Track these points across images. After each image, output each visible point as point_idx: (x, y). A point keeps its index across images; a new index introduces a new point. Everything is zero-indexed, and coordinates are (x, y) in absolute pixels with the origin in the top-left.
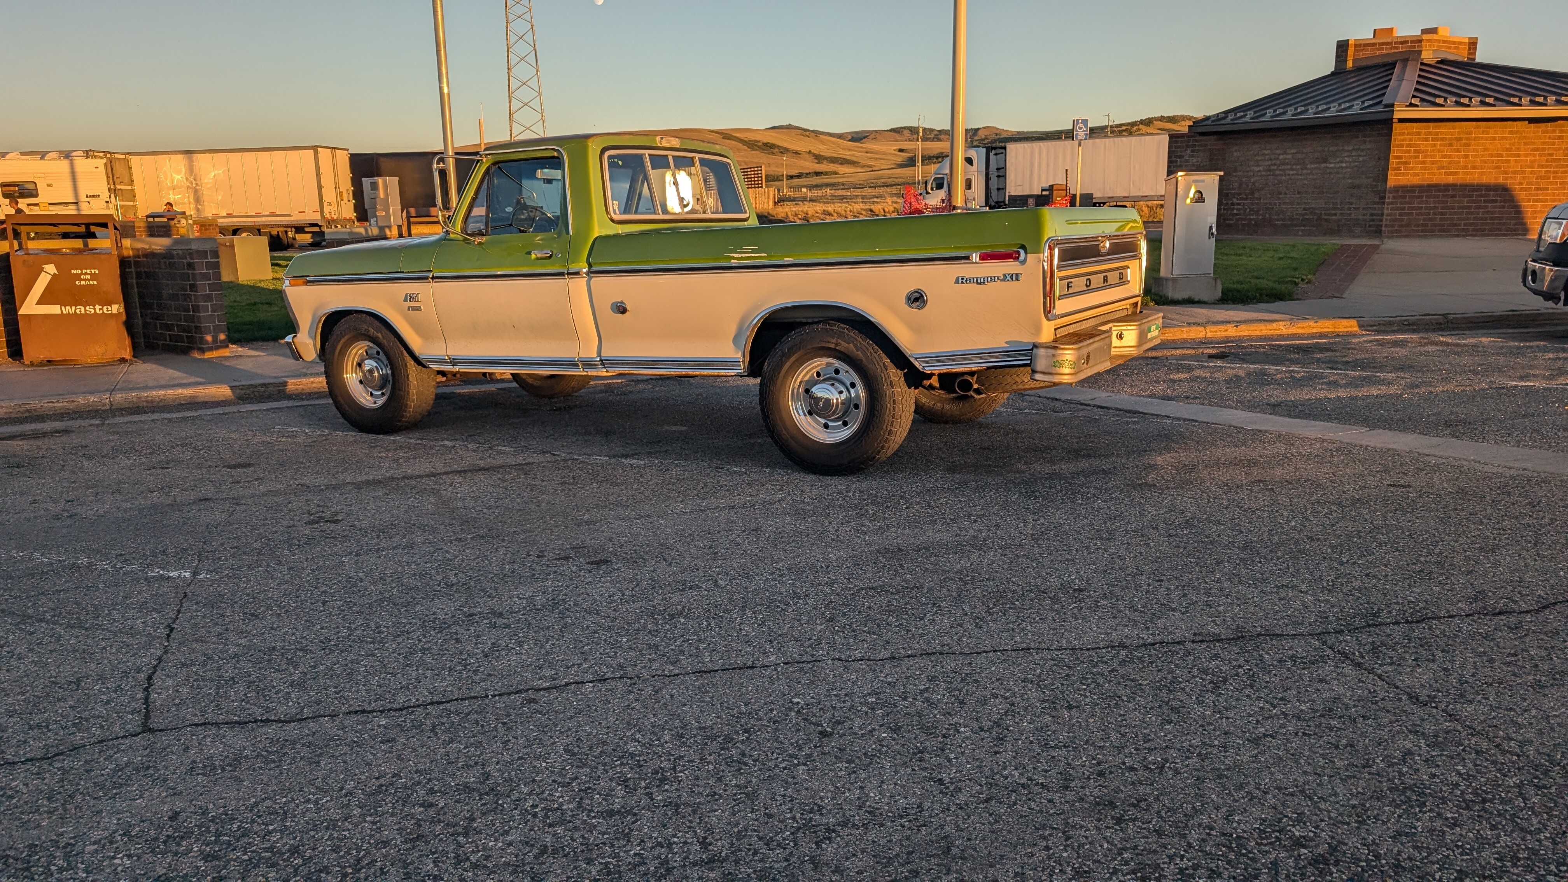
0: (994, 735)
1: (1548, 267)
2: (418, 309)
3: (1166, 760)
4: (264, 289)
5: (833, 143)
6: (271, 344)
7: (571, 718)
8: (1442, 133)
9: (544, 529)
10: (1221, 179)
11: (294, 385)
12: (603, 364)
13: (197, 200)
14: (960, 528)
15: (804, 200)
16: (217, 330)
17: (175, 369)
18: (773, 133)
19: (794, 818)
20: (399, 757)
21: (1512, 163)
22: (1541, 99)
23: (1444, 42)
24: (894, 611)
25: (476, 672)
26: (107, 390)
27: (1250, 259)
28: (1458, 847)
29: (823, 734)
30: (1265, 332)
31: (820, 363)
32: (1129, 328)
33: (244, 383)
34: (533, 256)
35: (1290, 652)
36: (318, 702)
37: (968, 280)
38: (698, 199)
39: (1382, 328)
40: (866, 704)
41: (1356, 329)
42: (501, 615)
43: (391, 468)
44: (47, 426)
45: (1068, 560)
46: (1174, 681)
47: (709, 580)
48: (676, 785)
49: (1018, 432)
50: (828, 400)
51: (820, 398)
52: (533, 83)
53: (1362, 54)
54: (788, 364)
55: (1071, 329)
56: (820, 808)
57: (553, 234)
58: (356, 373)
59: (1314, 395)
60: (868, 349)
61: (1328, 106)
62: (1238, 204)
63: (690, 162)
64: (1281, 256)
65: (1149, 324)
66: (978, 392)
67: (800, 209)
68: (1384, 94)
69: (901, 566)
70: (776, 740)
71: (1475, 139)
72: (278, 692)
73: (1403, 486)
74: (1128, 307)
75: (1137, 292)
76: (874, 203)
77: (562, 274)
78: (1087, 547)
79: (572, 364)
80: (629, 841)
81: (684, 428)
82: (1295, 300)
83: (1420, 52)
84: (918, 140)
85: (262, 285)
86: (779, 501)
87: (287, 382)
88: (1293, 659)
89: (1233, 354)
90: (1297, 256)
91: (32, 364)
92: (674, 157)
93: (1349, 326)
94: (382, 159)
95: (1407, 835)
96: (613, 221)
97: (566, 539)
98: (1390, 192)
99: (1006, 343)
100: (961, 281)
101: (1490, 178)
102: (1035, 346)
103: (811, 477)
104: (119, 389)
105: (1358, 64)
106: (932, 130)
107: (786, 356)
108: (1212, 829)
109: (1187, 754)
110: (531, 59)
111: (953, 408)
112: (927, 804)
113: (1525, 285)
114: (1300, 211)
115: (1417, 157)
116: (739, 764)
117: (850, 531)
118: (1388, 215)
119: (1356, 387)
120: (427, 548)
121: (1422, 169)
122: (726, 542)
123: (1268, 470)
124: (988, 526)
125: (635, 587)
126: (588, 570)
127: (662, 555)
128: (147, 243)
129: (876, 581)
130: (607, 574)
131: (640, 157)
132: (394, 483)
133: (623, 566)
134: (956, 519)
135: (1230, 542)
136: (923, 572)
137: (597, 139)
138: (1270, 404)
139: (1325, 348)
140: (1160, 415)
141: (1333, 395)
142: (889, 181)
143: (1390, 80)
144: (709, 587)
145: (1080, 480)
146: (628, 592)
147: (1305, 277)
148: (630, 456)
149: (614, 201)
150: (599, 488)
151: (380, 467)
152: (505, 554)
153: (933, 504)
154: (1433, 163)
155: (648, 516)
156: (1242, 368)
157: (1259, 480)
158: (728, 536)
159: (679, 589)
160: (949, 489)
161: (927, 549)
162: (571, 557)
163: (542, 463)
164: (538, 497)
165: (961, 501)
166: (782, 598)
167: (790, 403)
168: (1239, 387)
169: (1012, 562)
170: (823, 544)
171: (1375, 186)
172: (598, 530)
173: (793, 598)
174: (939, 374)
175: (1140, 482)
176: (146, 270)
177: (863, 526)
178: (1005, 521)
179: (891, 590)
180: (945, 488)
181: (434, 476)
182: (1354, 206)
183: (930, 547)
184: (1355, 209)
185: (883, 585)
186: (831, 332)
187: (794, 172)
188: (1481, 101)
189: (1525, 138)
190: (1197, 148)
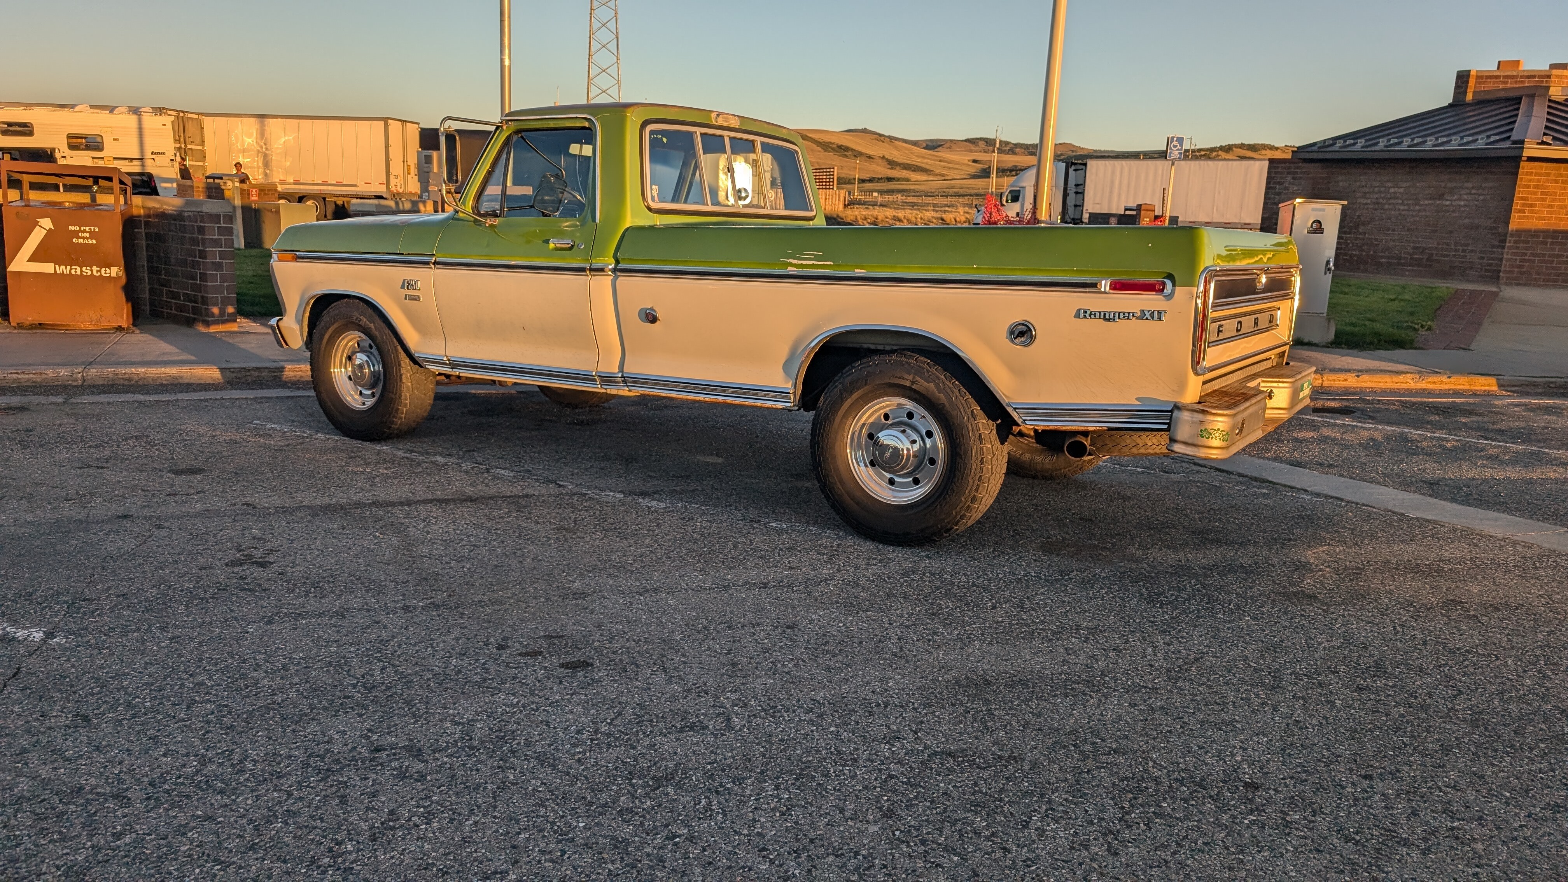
2: (417, 299)
5: (907, 149)
9: (518, 601)
10: (1347, 208)
11: (291, 371)
12: (624, 382)
13: (266, 164)
15: (874, 204)
16: (225, 302)
17: (172, 344)
18: (848, 136)
26: (83, 363)
27: (1359, 298)
30: (1390, 385)
31: (889, 403)
32: (1281, 385)
33: (236, 366)
34: (552, 246)
37: (1092, 315)
39: (1526, 389)
41: (1495, 388)
43: (361, 490)
47: (719, 715)
49: (1125, 498)
50: (896, 449)
51: (888, 445)
52: (613, 71)
53: (1484, 87)
54: (849, 402)
55: (1217, 385)
57: (576, 220)
58: (345, 368)
59: (1474, 473)
60: (953, 392)
61: (1449, 139)
63: (750, 147)
64: (1392, 297)
65: (1299, 381)
67: (870, 213)
68: (1512, 129)
69: (990, 713)
74: (1276, 357)
75: (1285, 339)
76: (945, 211)
77: (582, 270)
79: (589, 378)
81: (720, 460)
82: (1416, 349)
83: (1548, 88)
84: (994, 151)
86: (826, 580)
87: (283, 368)
89: (1358, 409)
90: (1410, 299)
91: (20, 327)
92: (731, 138)
93: (1486, 384)
96: (649, 209)
97: (543, 621)
98: (1511, 236)
99: (1137, 399)
100: (1083, 314)
102: (1177, 407)
104: (98, 363)
105: (1480, 97)
106: (1007, 143)
107: (848, 391)
110: (613, 46)
111: (1044, 461)
114: (1409, 250)
115: (1544, 200)
117: (918, 640)
118: (1508, 260)
119: (1525, 467)
120: (362, 620)
121: (1548, 212)
122: (751, 645)
123: (1459, 584)
124: (1105, 650)
125: (616, 717)
126: (559, 678)
127: (662, 661)
128: (159, 202)
129: (954, 739)
130: (582, 688)
131: (691, 135)
132: (359, 511)
133: (607, 675)
134: (1060, 632)
135: (1449, 710)
136: (1021, 728)
137: (638, 110)
138: (1425, 482)
139: (1466, 410)
140: (1295, 488)
141: (1500, 475)
142: (962, 191)
143: (1517, 115)
144: (717, 728)
145: (1215, 581)
146: (605, 726)
147: (1424, 323)
148: (649, 495)
149: (654, 187)
150: (602, 539)
151: (350, 486)
152: (457, 639)
153: (1027, 604)
154: (1561, 207)
155: (656, 591)
156: (1377, 429)
157: (1452, 600)
158: (754, 634)
159: (676, 727)
160: (1046, 580)
161: (1025, 683)
162: (541, 653)
163: (543, 496)
164: (525, 548)
165: (1064, 602)
166: (820, 762)
167: (848, 451)
168: (1381, 455)
169: (1146, 720)
170: (881, 662)
171: (1495, 228)
172: (587, 608)
173: (836, 763)
174: (1044, 431)
175: (1295, 590)
176: (155, 231)
177: (935, 633)
178: (1127, 641)
179: (977, 760)
180: (1041, 579)
181: (409, 505)
182: (1469, 248)
183: (1028, 680)
184: (1472, 251)
185: (966, 750)
186: (907, 366)
187: (866, 176)
190: (1298, 175)
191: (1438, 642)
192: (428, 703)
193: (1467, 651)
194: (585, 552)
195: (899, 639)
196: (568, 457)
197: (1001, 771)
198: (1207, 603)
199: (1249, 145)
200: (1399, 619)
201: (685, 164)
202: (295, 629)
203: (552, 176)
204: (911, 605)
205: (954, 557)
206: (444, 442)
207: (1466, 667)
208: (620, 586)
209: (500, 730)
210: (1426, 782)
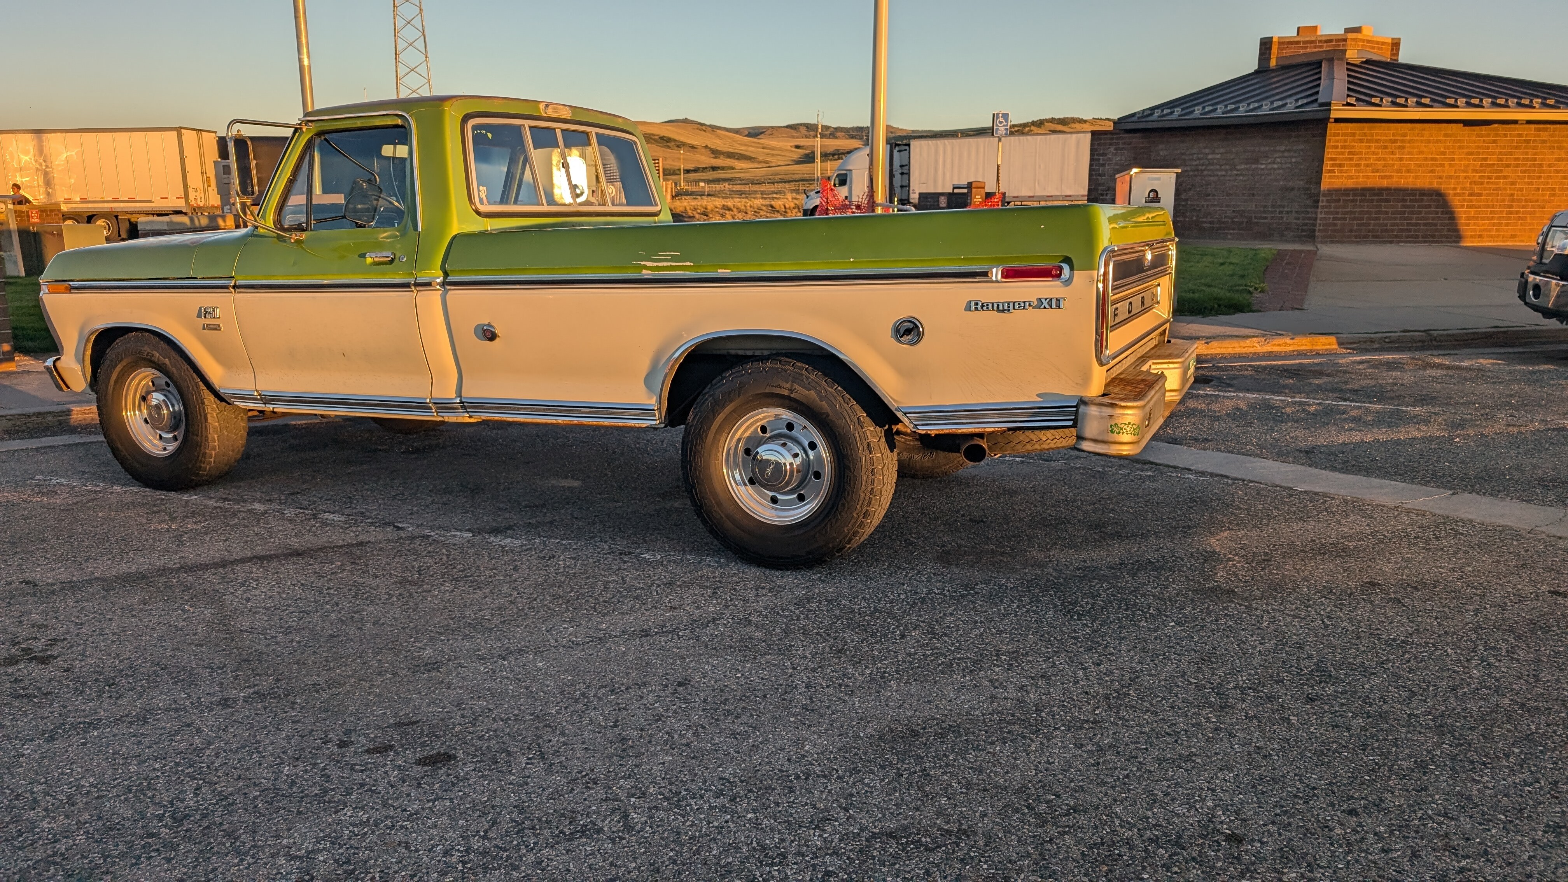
1: (1554, 282)
2: (217, 328)
5: (730, 138)
8: (1377, 134)
10: (1178, 176)
11: (79, 414)
12: (463, 407)
13: (48, 183)
15: (702, 194)
16: (1, 339)
18: (669, 127)
21: (1447, 167)
22: (1476, 102)
23: (1369, 41)
27: (1190, 264)
30: (1238, 350)
31: (767, 415)
32: (1171, 366)
34: (369, 260)
37: (984, 306)
38: (593, 191)
39: (1365, 346)
41: (1335, 346)
43: (166, 553)
50: (778, 464)
51: (768, 461)
52: (422, 69)
53: (1285, 53)
54: (721, 416)
55: (1114, 373)
57: (396, 230)
58: (140, 410)
59: (1344, 438)
60: (836, 399)
61: (1260, 104)
63: (585, 139)
64: (1221, 261)
65: (1189, 360)
67: (699, 204)
68: (1317, 93)
69: (925, 773)
71: (1410, 141)
74: (1157, 336)
75: (1165, 316)
76: (773, 198)
77: (407, 285)
79: (421, 406)
81: (577, 483)
82: (1254, 311)
83: (1345, 51)
84: (816, 136)
87: (70, 411)
89: (1215, 377)
90: (1238, 262)
92: (562, 130)
93: (1328, 343)
96: (478, 213)
98: (1324, 195)
99: (1038, 395)
100: (972, 306)
101: (1424, 182)
102: (1083, 402)
103: (753, 572)
105: (1283, 63)
106: (828, 128)
107: (718, 405)
110: (420, 44)
114: (1229, 214)
115: (1351, 159)
117: (828, 687)
118: (1321, 219)
119: (1389, 427)
120: (168, 723)
121: (1356, 171)
122: (639, 713)
123: (1369, 563)
124: (1032, 678)
125: (491, 827)
126: (416, 779)
127: (538, 745)
129: (892, 814)
130: (446, 791)
131: (518, 128)
132: (164, 579)
133: (474, 770)
134: (981, 661)
135: (1409, 716)
136: (964, 790)
137: (456, 103)
138: (1300, 451)
139: (1315, 371)
140: (1179, 467)
141: (1369, 438)
142: (787, 177)
143: (1320, 79)
144: (615, 829)
145: (1127, 582)
146: (478, 841)
147: (1257, 286)
148: (501, 532)
149: (481, 188)
150: (453, 591)
151: (152, 549)
152: (289, 738)
153: (938, 629)
154: (1367, 165)
155: (521, 651)
156: (1239, 398)
157: (1369, 583)
158: (642, 697)
159: (564, 834)
160: (952, 597)
161: (955, 729)
162: (392, 747)
163: (380, 542)
164: (363, 610)
165: (976, 622)
166: (742, 863)
167: (725, 471)
168: (1251, 424)
169: (1098, 764)
170: (792, 719)
171: (1308, 189)
172: (442, 682)
173: (761, 862)
174: (936, 435)
175: (1210, 585)
177: (845, 675)
178: (1054, 666)
179: (924, 839)
180: (945, 596)
181: (224, 566)
182: (1286, 209)
183: (958, 726)
184: (1287, 212)
185: (908, 827)
186: (783, 373)
187: (691, 166)
188: (1417, 102)
189: (1460, 141)
190: (1121, 146)
191: (1371, 634)
192: (254, 832)
193: (1403, 642)
194: (434, 609)
195: (807, 687)
196: (406, 493)
197: (954, 851)
198: (1126, 610)
199: (1059, 119)
200: (1324, 610)
201: (512, 162)
202: (85, 744)
203: (364, 182)
204: (813, 643)
205: (848, 578)
206: (263, 484)
207: (1409, 661)
208: (479, 650)
209: (348, 862)
210: (1415, 812)
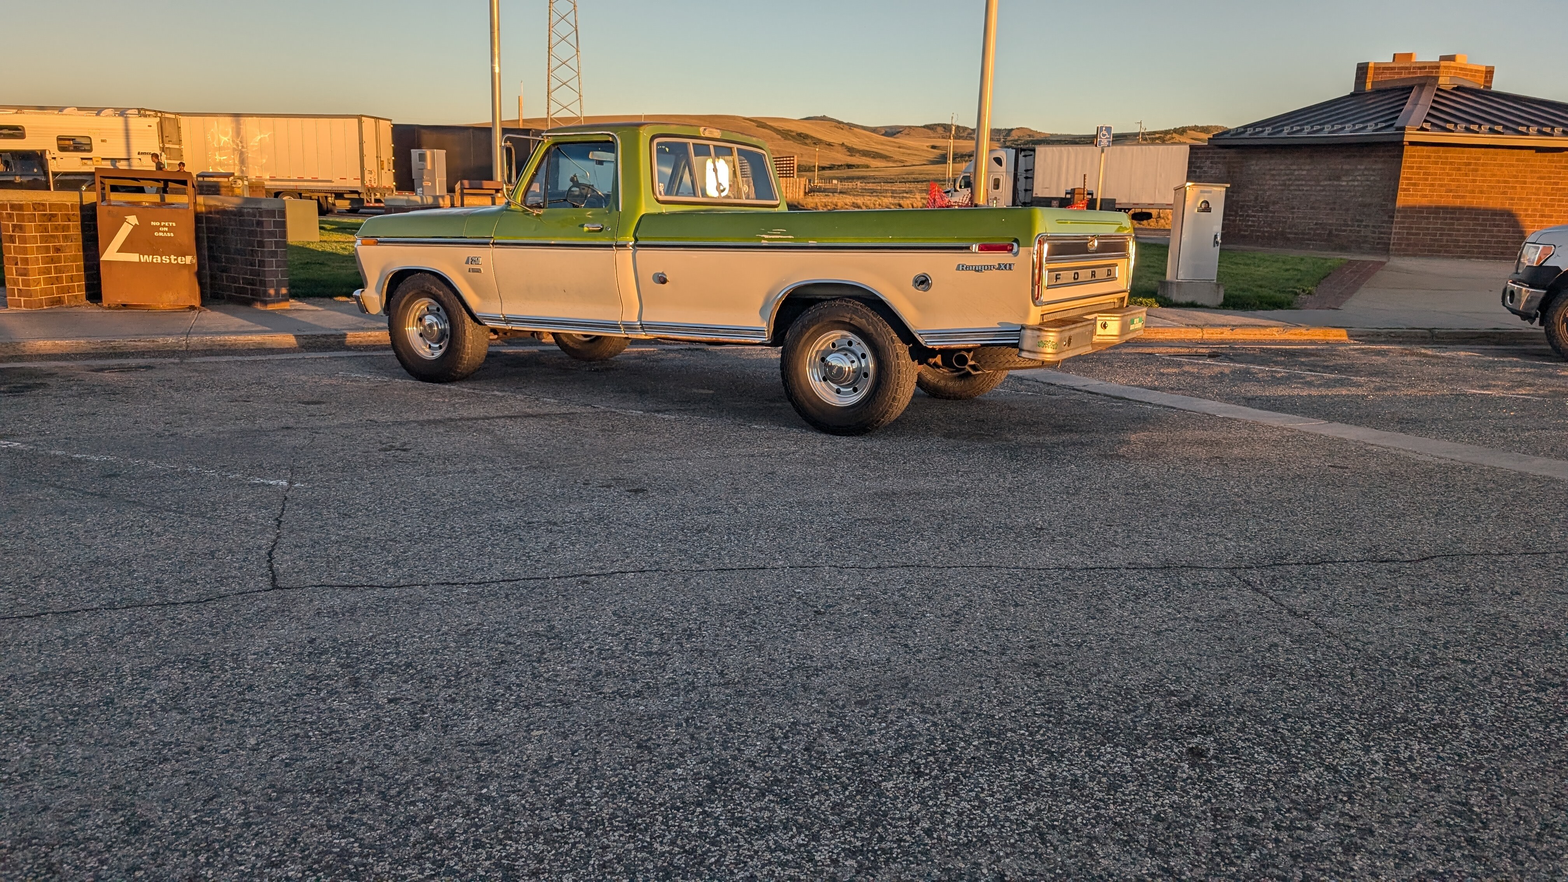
0: (953, 619)
1: (1524, 289)
2: (479, 271)
3: (1085, 641)
4: (313, 250)
5: (867, 136)
6: (327, 300)
7: (617, 594)
8: (1452, 157)
9: (589, 464)
11: (352, 337)
12: (642, 328)
13: (242, 162)
14: (948, 481)
15: (834, 191)
16: (280, 284)
17: (241, 318)
18: (807, 124)
19: (791, 662)
20: (482, 613)
21: (1519, 190)
22: (1548, 130)
23: (1461, 69)
24: (884, 536)
25: (538, 561)
26: (183, 333)
28: (1290, 701)
29: (818, 613)
30: (1258, 337)
31: (836, 335)
32: (1114, 319)
33: (306, 333)
34: (586, 229)
35: (1204, 579)
36: (411, 576)
37: (968, 268)
39: (1372, 339)
40: (853, 595)
41: (1345, 338)
42: (555, 524)
43: (448, 411)
44: (132, 362)
45: (1036, 507)
46: (1105, 592)
47: (730, 507)
48: (700, 639)
50: (841, 368)
51: (834, 366)
53: (1380, 78)
54: (807, 335)
55: (1058, 316)
56: (811, 657)
57: (604, 209)
58: (417, 327)
59: (1286, 392)
60: (878, 324)
61: (1343, 126)
62: (1254, 216)
63: (729, 151)
64: (1288, 267)
65: (1132, 317)
66: (974, 367)
67: (830, 200)
68: (1397, 117)
70: (781, 614)
71: (1483, 164)
72: (377, 568)
73: (1341, 468)
74: (1116, 301)
75: (1124, 288)
76: (903, 197)
77: (611, 246)
78: (1054, 499)
79: (615, 326)
80: (664, 670)
81: (711, 392)
82: (1292, 309)
83: (1437, 78)
84: (950, 138)
85: (311, 246)
86: (793, 453)
87: (346, 335)
88: (1205, 584)
89: (1224, 354)
90: (1303, 269)
91: (109, 308)
92: (715, 146)
93: (1340, 335)
94: (423, 131)
95: (1254, 693)
96: (658, 201)
97: (608, 472)
98: (1399, 212)
100: (961, 268)
101: (1495, 202)
102: (1023, 328)
104: (194, 333)
105: (1377, 87)
106: (965, 129)
107: (806, 327)
108: (1108, 682)
109: (1100, 638)
111: (954, 386)
112: (892, 659)
113: (1504, 305)
114: (1313, 226)
115: (1427, 179)
116: (750, 629)
118: (1395, 233)
119: (1328, 388)
120: (488, 474)
121: (1430, 191)
123: (1227, 449)
125: (668, 509)
126: (628, 495)
127: (691, 488)
128: (219, 200)
129: (871, 514)
130: (643, 499)
131: (685, 145)
132: (454, 423)
133: (657, 494)
134: (946, 473)
136: (911, 510)
137: (647, 128)
138: (1245, 398)
139: (1311, 353)
141: (1305, 393)
142: (920, 177)
143: (1405, 103)
144: (730, 512)
145: (1059, 449)
146: (662, 512)
147: (1307, 289)
148: (661, 412)
149: (659, 183)
150: (635, 435)
151: (439, 409)
152: (556, 481)
153: (928, 462)
154: (1441, 186)
155: (679, 459)
156: (1230, 367)
159: (705, 512)
160: (943, 450)
161: (917, 494)
162: (612, 486)
164: (582, 440)
165: (952, 460)
166: (791, 523)
167: (807, 371)
168: (1222, 382)
169: (988, 506)
171: (1384, 206)
172: (635, 467)
173: (801, 523)
174: (939, 349)
175: (1112, 453)
176: (216, 225)
177: (864, 474)
178: (988, 476)
179: (883, 521)
180: (939, 449)
181: (488, 419)
182: (1364, 223)
183: (920, 492)
184: (1366, 226)
185: (877, 518)
186: (846, 308)
187: (826, 164)
188: (1490, 129)
189: (1532, 166)
190: (1216, 160)
194: (625, 441)
195: (841, 477)
196: (595, 391)
197: (897, 525)
198: (1048, 460)
199: (1203, 127)
202: (447, 478)
208: (654, 457)
209: (600, 515)
